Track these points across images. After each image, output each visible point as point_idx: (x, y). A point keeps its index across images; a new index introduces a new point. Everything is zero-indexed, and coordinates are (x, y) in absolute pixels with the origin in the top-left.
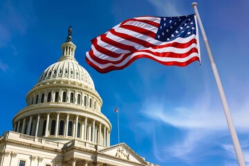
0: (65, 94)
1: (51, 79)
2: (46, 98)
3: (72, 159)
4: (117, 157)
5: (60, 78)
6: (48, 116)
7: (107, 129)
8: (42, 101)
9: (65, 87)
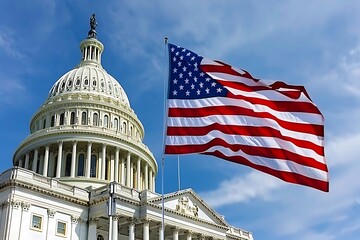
0: (85, 115)
1: (65, 93)
4: (180, 211)
5: (78, 92)
7: (149, 168)
8: (52, 125)
9: (85, 104)
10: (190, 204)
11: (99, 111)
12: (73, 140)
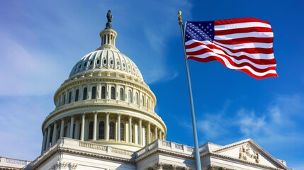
2: (90, 94)
3: (158, 166)
5: (105, 70)
6: (96, 116)
8: (85, 98)
9: (113, 80)
10: (251, 152)
11: (124, 86)
12: (106, 112)
